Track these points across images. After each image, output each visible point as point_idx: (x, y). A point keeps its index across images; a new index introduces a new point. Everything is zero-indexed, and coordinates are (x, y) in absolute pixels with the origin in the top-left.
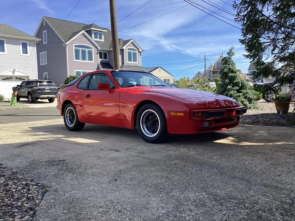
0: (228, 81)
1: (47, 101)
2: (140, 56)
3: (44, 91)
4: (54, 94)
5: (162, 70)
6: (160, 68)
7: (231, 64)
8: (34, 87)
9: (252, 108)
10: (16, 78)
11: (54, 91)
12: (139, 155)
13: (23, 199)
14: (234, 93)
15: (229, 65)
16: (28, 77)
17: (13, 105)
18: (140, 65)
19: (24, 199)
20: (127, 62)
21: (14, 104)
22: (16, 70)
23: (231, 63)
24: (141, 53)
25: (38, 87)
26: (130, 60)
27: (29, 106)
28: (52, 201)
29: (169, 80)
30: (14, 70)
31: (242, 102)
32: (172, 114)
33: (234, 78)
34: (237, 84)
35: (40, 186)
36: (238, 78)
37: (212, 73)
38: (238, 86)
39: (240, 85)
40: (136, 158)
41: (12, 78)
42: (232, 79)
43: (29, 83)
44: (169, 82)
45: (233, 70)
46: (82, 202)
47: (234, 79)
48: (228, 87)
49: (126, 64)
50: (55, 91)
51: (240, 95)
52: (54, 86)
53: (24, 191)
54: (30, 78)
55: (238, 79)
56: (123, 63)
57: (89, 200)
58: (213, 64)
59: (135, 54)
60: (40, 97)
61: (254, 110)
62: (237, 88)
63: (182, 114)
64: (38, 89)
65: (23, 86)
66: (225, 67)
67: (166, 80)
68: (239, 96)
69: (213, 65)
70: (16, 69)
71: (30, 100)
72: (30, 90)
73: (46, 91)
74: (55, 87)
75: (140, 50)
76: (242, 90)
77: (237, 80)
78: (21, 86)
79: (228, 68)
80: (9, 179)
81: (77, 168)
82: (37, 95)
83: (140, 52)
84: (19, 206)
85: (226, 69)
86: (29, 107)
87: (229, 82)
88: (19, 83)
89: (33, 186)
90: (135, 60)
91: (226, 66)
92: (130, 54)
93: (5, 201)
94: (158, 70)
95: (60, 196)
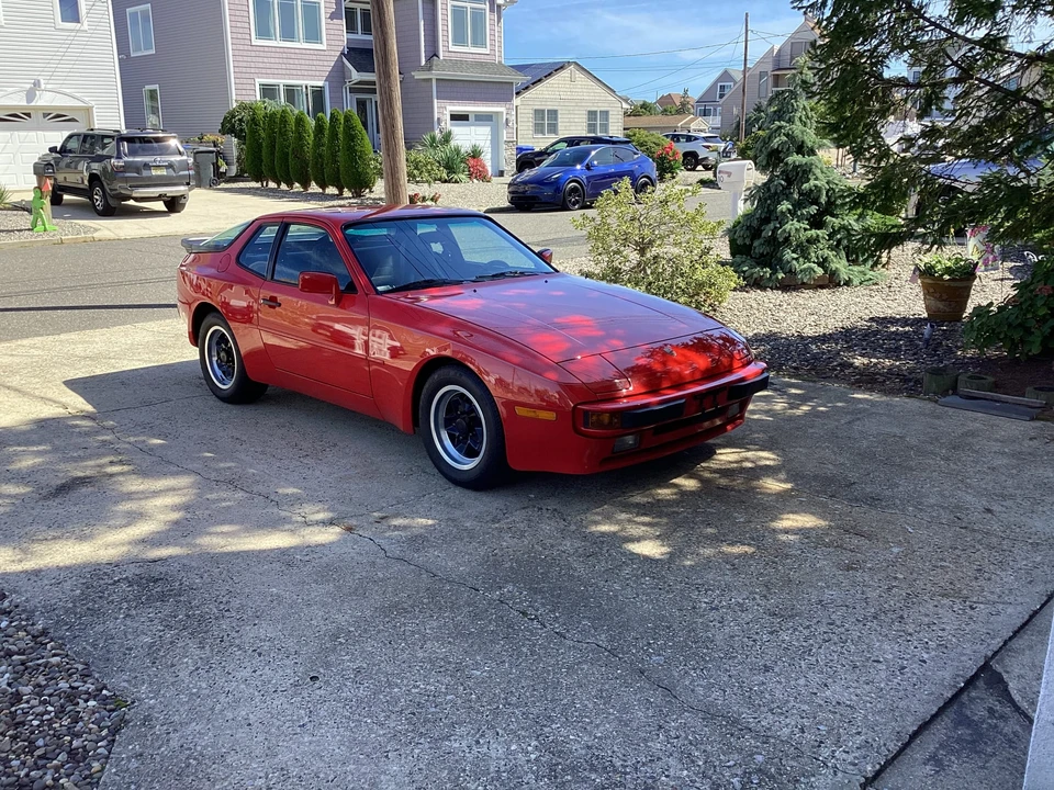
0: (783, 182)
1: (160, 206)
2: (499, 21)
3: (145, 173)
4: (182, 184)
5: (579, 75)
6: (572, 68)
7: (800, 118)
8: (110, 157)
9: (856, 281)
10: (45, 115)
11: (182, 173)
12: (408, 555)
13: (59, 757)
14: (796, 229)
15: (791, 121)
16: (88, 110)
17: (40, 227)
18: (500, 57)
19: (63, 757)
20: (448, 47)
21: (44, 225)
22: (43, 87)
23: (798, 114)
24: (503, 12)
25: (126, 159)
26: (459, 39)
27: (96, 230)
28: (134, 764)
29: (605, 114)
30: (37, 84)
31: (823, 263)
32: (520, 411)
33: (805, 172)
34: (811, 197)
35: (107, 697)
36: (818, 172)
37: (771, 80)
38: (816, 202)
39: (823, 199)
40: (397, 567)
41: (29, 115)
42: (797, 175)
43: (91, 142)
44: (607, 120)
45: (803, 142)
46: (209, 771)
47: (803, 177)
48: (780, 208)
49: (447, 54)
50: (187, 172)
51: (818, 236)
52: (180, 153)
53: (61, 726)
54: (96, 122)
55: (816, 179)
56: (433, 54)
57: (228, 766)
58: (778, 46)
59: (478, 17)
60: (134, 195)
61: (861, 290)
62: (813, 209)
63: (550, 416)
64: (128, 167)
65: (70, 151)
66: (776, 131)
67: (595, 112)
68: (816, 240)
69: (775, 54)
70: (42, 82)
71: (99, 203)
72: (96, 167)
73: (154, 172)
74: (185, 158)
75: (500, 1)
76: (829, 218)
77: (812, 182)
78: (64, 150)
79: (787, 135)
80: (22, 668)
81: (217, 618)
82: (120, 187)
83: (499, 7)
84: (47, 787)
85: (777, 139)
86: (95, 235)
87: (784, 188)
88: (57, 138)
89: (86, 701)
90: (479, 40)
91: (780, 127)
92: (458, 14)
93: (11, 767)
94: (565, 74)
95: (156, 745)
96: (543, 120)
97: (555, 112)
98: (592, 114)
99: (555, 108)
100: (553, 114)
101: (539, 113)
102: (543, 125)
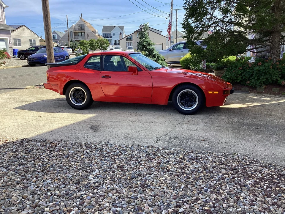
2: (4, 12)
5: (26, 29)
6: (24, 27)
15: (146, 38)
18: (5, 23)
24: (5, 9)
29: (34, 40)
32: (210, 92)
36: (155, 50)
37: (73, 34)
38: (155, 57)
42: (150, 51)
44: (35, 42)
45: (149, 43)
47: (152, 51)
58: (74, 25)
63: (217, 93)
67: (32, 40)
69: (74, 27)
75: (4, 6)
77: (154, 53)
79: (146, 42)
83: (3, 7)
85: (144, 42)
94: (22, 28)
96: (16, 41)
97: (20, 39)
98: (31, 40)
99: (20, 38)
100: (19, 40)
101: (15, 40)
102: (16, 43)
